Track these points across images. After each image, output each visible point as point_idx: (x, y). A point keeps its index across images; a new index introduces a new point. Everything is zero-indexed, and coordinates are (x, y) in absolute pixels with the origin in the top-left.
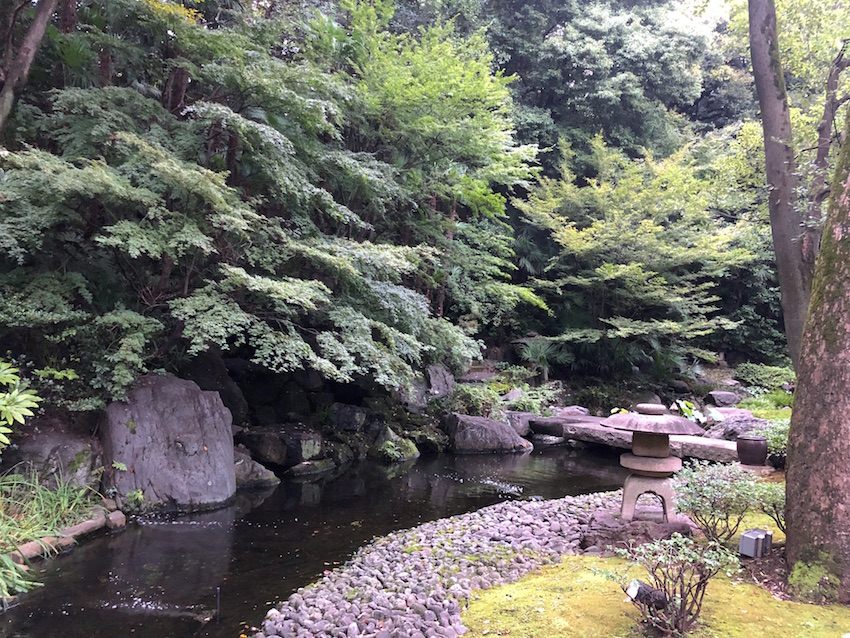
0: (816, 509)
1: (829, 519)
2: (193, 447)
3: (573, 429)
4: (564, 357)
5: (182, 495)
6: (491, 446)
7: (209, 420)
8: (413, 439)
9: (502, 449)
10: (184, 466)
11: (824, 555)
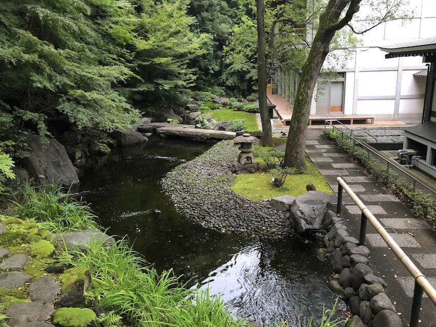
0: (294, 156)
1: (296, 158)
2: (62, 164)
3: (162, 130)
4: (137, 97)
5: (66, 182)
6: (136, 141)
7: (61, 151)
8: (105, 143)
9: (139, 142)
10: (63, 172)
11: (295, 165)
